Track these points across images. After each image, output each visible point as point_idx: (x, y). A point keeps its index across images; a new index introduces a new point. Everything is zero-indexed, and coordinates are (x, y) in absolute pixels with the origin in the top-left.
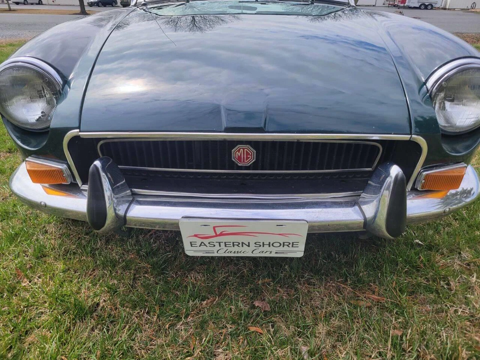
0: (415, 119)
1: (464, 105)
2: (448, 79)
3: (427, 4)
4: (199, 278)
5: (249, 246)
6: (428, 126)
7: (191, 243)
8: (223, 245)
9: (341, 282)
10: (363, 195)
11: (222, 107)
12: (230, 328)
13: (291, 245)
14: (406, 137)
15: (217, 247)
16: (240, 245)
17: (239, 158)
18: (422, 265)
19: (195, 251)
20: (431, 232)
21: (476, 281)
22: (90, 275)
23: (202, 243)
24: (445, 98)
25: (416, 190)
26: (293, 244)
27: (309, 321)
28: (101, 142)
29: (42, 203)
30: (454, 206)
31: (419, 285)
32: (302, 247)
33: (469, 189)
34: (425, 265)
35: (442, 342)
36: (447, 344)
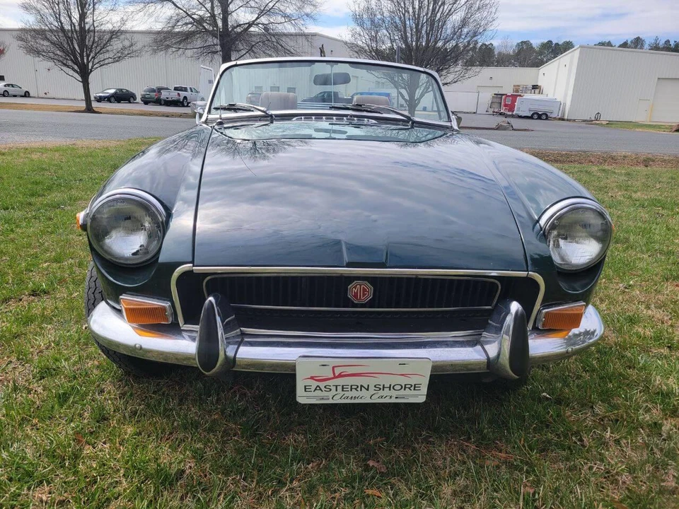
0: (531, 256)
1: (577, 243)
2: (559, 218)
3: (540, 113)
4: (300, 439)
5: (368, 390)
6: (544, 264)
7: (305, 386)
8: (340, 388)
9: (464, 440)
10: (485, 334)
11: (343, 243)
12: (344, 491)
13: (412, 388)
14: (523, 274)
15: (333, 392)
16: (359, 389)
17: (356, 296)
18: (551, 420)
19: (308, 397)
20: (559, 385)
21: (611, 436)
22: (167, 439)
23: (318, 386)
24: (559, 235)
25: (537, 329)
26: (415, 387)
27: (432, 482)
28: (209, 278)
29: (137, 346)
30: (578, 347)
31: (549, 442)
32: (424, 390)
33: (592, 330)
34: (554, 420)
35: (577, 499)
36: (582, 500)
